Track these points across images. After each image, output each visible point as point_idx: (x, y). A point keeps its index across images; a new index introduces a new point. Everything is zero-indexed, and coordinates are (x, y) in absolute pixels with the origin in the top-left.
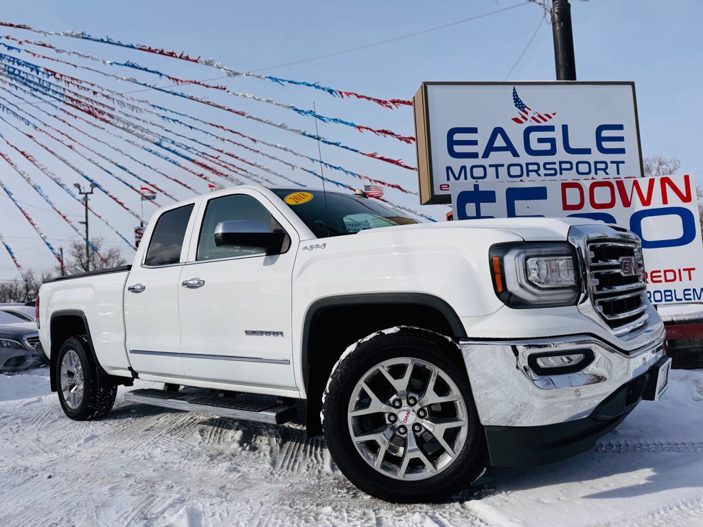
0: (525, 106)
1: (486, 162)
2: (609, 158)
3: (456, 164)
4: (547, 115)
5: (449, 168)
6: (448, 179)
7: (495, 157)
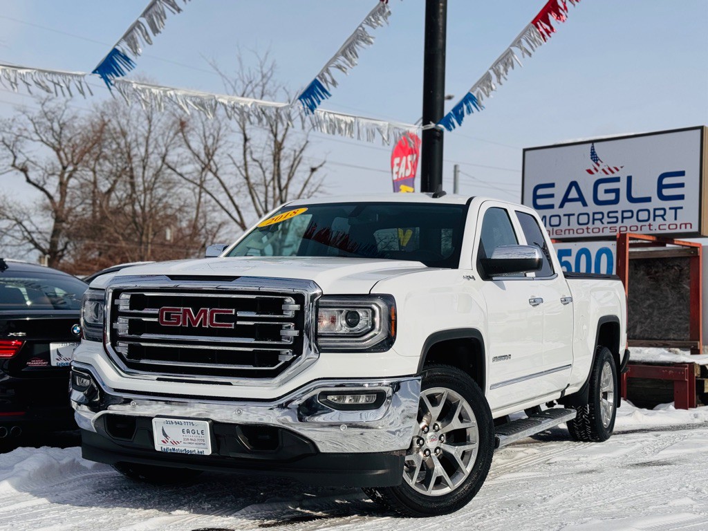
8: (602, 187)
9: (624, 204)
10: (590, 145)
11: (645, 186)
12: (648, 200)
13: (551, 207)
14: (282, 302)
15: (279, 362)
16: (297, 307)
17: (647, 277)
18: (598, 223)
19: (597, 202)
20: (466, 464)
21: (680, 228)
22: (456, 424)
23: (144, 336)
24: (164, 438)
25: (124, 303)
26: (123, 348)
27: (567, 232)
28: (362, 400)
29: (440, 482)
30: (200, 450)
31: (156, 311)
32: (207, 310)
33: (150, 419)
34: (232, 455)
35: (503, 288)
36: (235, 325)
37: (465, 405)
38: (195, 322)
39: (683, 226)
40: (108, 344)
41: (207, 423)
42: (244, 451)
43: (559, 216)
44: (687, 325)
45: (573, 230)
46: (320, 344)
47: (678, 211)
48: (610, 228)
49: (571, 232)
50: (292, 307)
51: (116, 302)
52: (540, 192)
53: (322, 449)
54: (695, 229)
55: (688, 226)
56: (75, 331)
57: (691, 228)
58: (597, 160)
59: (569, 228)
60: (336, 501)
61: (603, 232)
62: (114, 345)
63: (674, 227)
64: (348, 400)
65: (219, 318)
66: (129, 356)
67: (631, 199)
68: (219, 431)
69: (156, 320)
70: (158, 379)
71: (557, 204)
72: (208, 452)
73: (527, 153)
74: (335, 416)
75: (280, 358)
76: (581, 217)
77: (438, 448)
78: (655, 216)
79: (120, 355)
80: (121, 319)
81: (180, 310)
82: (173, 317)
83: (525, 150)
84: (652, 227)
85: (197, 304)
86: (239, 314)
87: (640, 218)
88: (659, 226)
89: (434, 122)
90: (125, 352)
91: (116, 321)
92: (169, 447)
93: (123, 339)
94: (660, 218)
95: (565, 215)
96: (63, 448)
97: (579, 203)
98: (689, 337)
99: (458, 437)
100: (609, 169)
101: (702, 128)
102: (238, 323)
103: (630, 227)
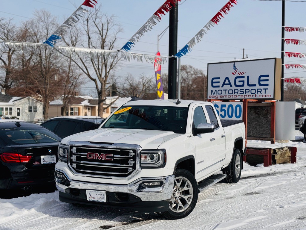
8: (238, 80)
9: (246, 87)
10: (233, 63)
11: (254, 80)
12: (255, 85)
13: (218, 86)
14: (129, 152)
15: (128, 172)
16: (134, 154)
17: (255, 113)
19: (236, 85)
20: (189, 202)
22: (185, 188)
23: (82, 162)
24: (90, 196)
25: (74, 150)
26: (74, 165)
27: (224, 96)
28: (156, 184)
29: (180, 208)
30: (102, 201)
31: (86, 154)
32: (103, 154)
33: (85, 190)
34: (113, 202)
35: (201, 137)
36: (113, 159)
37: (188, 182)
38: (100, 158)
39: (268, 96)
40: (69, 164)
41: (105, 192)
42: (117, 201)
43: (221, 90)
44: (269, 132)
46: (141, 166)
47: (266, 90)
49: (226, 96)
50: (132, 154)
51: (71, 150)
52: (214, 81)
53: (143, 200)
54: (272, 97)
55: (270, 96)
56: (49, 151)
60: (145, 213)
62: (71, 164)
63: (265, 96)
64: (151, 184)
65: (108, 157)
66: (76, 168)
67: (249, 85)
68: (109, 194)
69: (86, 157)
70: (87, 177)
71: (221, 86)
72: (105, 201)
73: (209, 65)
74: (147, 189)
75: (128, 170)
76: (230, 91)
77: (180, 196)
78: (257, 92)
79: (73, 168)
80: (73, 156)
81: (94, 154)
82: (92, 156)
83: (208, 64)
85: (100, 152)
86: (115, 156)
87: (252, 92)
89: (173, 55)
90: (75, 167)
91: (72, 156)
92: (92, 199)
93: (74, 162)
94: (260, 93)
95: (224, 90)
96: (47, 193)
97: (229, 86)
98: (270, 136)
99: (186, 193)
100: (241, 73)
101: (275, 59)
102: (114, 159)
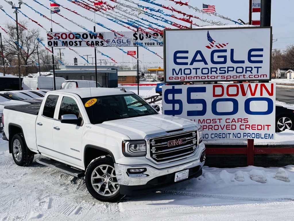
0: (213, 40)
1: (191, 67)
2: (253, 65)
3: (177, 68)
4: (224, 44)
5: (174, 70)
6: (173, 75)
7: (196, 65)
18: (214, 74)
21: (261, 77)
45: (199, 77)
48: (221, 77)
57: (266, 77)
58: (212, 41)
59: (196, 75)
61: (217, 78)
84: (245, 77)
88: (249, 76)
103: (233, 76)
